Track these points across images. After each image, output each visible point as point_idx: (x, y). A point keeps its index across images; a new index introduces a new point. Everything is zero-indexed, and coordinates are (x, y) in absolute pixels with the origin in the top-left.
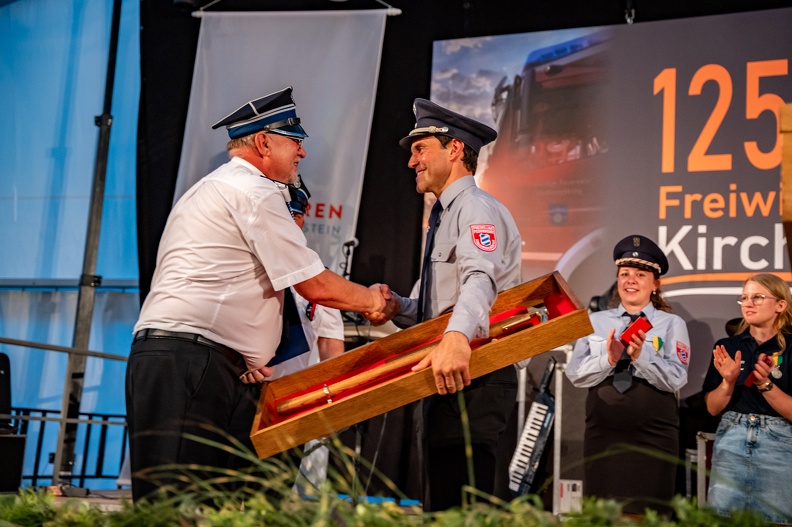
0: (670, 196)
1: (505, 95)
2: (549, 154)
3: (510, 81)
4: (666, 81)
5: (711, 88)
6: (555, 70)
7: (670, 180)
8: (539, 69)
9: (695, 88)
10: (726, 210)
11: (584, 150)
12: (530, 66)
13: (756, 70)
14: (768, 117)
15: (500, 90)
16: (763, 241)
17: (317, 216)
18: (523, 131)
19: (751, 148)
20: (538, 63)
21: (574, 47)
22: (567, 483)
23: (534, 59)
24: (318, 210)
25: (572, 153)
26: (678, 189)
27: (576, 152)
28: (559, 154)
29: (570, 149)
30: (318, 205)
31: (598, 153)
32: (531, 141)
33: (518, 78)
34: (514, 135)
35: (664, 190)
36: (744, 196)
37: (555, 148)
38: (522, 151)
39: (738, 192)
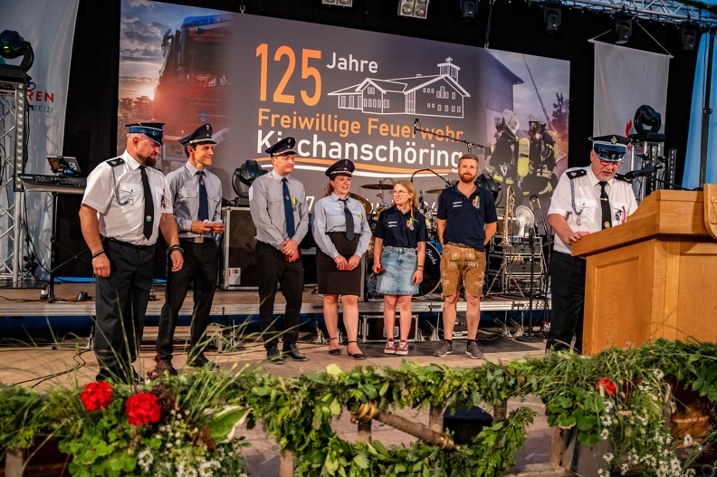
0: (264, 114)
1: (170, 41)
2: (198, 81)
3: (173, 33)
4: (262, 50)
5: (285, 58)
6: (201, 31)
7: (264, 105)
8: (191, 29)
9: (277, 57)
10: (291, 124)
11: (218, 82)
12: (185, 26)
13: (308, 53)
14: (311, 78)
15: (167, 37)
16: (308, 143)
17: (37, 99)
18: (181, 65)
19: (304, 94)
20: (191, 25)
21: (212, 21)
22: (232, 269)
23: (188, 22)
24: (38, 96)
25: (211, 82)
26: (269, 110)
27: (213, 82)
28: (203, 82)
29: (210, 80)
30: (38, 92)
31: (226, 85)
32: (187, 72)
33: (177, 31)
34: (176, 67)
35: (261, 110)
36: (300, 118)
37: (201, 78)
38: (181, 77)
39: (297, 116)
